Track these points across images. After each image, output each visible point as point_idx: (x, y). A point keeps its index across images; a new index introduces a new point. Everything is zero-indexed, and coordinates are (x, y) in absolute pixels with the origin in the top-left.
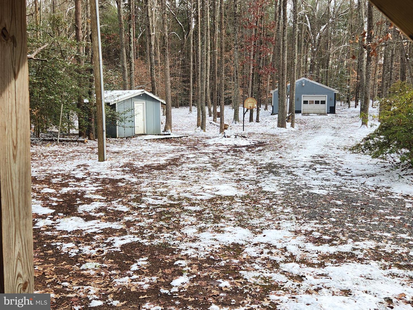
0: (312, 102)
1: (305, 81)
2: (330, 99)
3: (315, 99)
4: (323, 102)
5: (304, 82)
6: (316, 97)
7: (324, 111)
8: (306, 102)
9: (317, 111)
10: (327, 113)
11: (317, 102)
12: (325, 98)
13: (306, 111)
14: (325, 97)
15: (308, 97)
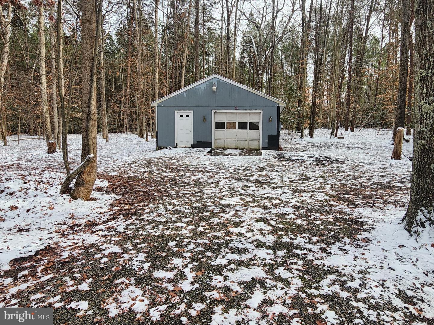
0: (232, 126)
1: (219, 81)
2: (268, 120)
3: (238, 119)
4: (254, 126)
5: (215, 82)
6: (240, 116)
7: (256, 143)
8: (220, 125)
9: (243, 144)
10: (264, 148)
11: (243, 126)
12: (257, 118)
13: (221, 144)
14: (258, 115)
15: (224, 115)
